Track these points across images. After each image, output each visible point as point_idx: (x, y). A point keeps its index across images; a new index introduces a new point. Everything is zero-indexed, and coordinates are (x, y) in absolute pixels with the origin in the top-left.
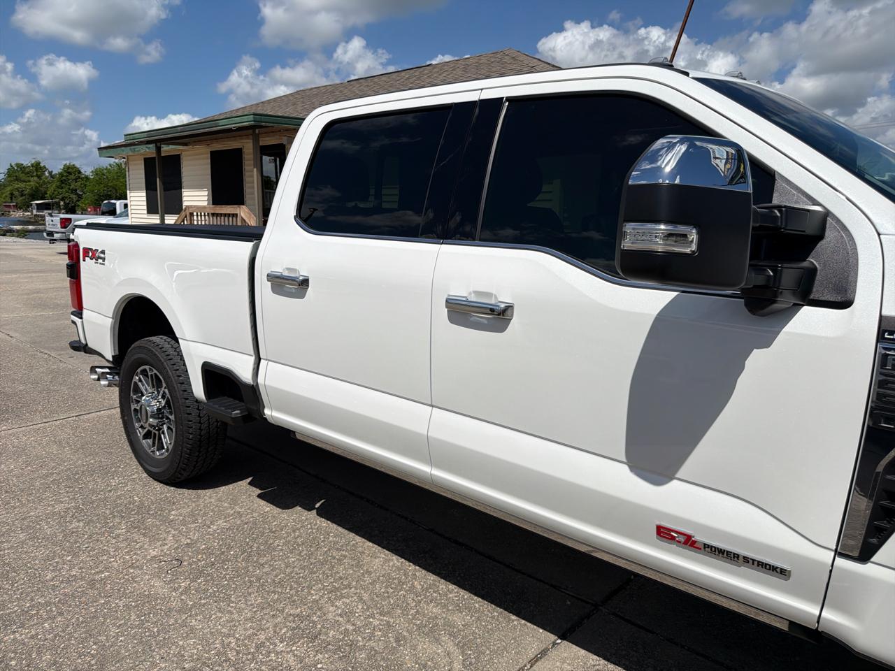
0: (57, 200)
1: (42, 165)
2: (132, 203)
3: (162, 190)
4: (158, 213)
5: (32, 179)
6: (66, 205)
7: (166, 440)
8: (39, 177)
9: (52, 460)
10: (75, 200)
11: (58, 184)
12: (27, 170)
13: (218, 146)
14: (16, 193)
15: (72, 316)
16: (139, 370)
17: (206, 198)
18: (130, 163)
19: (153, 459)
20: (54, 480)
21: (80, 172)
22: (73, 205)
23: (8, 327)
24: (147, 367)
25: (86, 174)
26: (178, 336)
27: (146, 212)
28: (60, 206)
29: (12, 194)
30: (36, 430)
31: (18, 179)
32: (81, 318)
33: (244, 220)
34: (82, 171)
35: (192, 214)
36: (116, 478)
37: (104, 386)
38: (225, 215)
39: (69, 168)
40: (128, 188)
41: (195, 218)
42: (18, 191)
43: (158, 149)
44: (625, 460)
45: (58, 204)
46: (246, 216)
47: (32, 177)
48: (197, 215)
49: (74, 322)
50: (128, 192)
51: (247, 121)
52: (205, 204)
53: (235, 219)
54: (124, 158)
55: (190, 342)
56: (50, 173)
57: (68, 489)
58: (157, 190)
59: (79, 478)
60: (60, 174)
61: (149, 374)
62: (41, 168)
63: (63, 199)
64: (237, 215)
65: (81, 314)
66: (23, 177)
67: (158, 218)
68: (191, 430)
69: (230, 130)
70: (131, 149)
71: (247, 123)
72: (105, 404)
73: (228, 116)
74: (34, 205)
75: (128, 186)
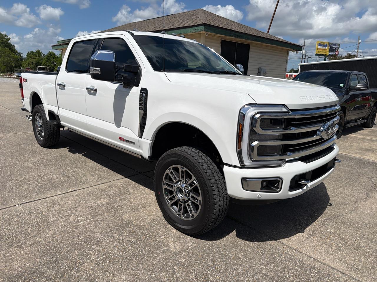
0: (46, 66)
1: (40, 51)
5: (36, 57)
6: (50, 68)
7: (43, 134)
8: (39, 57)
10: (53, 66)
11: (46, 59)
12: (35, 54)
14: (30, 63)
19: (40, 140)
21: (55, 55)
22: (52, 68)
23: (13, 109)
25: (58, 55)
28: (47, 69)
29: (29, 64)
30: (12, 135)
31: (31, 58)
34: (56, 54)
37: (30, 121)
39: (51, 53)
42: (31, 62)
44: (114, 123)
45: (46, 68)
47: (37, 56)
49: (22, 102)
56: (44, 55)
60: (47, 55)
62: (40, 53)
63: (48, 66)
65: (23, 99)
66: (33, 56)
74: (37, 68)
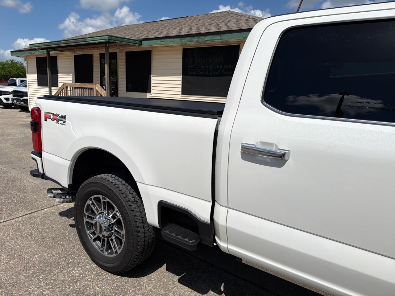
2: (29, 80)
3: (50, 74)
4: (48, 86)
9: (26, 253)
13: (79, 53)
15: (32, 154)
16: (92, 197)
17: (71, 79)
18: (28, 59)
20: (33, 273)
24: (101, 197)
26: (136, 180)
27: (37, 85)
32: (41, 157)
33: (98, 91)
35: (67, 87)
36: (76, 269)
38: (86, 88)
40: (27, 72)
41: (69, 89)
43: (48, 53)
46: (99, 89)
48: (70, 88)
50: (27, 74)
51: (104, 39)
52: (71, 82)
53: (92, 90)
54: (25, 57)
55: (148, 186)
57: (46, 282)
58: (47, 74)
59: (50, 270)
61: (102, 201)
64: (93, 88)
67: (48, 88)
68: (139, 243)
69: (93, 44)
70: (29, 52)
71: (104, 40)
72: (45, 204)
73: (91, 36)
75: (27, 71)
